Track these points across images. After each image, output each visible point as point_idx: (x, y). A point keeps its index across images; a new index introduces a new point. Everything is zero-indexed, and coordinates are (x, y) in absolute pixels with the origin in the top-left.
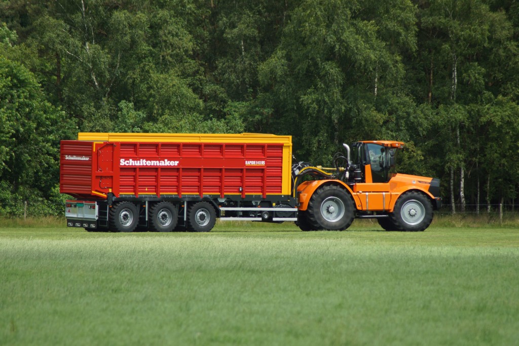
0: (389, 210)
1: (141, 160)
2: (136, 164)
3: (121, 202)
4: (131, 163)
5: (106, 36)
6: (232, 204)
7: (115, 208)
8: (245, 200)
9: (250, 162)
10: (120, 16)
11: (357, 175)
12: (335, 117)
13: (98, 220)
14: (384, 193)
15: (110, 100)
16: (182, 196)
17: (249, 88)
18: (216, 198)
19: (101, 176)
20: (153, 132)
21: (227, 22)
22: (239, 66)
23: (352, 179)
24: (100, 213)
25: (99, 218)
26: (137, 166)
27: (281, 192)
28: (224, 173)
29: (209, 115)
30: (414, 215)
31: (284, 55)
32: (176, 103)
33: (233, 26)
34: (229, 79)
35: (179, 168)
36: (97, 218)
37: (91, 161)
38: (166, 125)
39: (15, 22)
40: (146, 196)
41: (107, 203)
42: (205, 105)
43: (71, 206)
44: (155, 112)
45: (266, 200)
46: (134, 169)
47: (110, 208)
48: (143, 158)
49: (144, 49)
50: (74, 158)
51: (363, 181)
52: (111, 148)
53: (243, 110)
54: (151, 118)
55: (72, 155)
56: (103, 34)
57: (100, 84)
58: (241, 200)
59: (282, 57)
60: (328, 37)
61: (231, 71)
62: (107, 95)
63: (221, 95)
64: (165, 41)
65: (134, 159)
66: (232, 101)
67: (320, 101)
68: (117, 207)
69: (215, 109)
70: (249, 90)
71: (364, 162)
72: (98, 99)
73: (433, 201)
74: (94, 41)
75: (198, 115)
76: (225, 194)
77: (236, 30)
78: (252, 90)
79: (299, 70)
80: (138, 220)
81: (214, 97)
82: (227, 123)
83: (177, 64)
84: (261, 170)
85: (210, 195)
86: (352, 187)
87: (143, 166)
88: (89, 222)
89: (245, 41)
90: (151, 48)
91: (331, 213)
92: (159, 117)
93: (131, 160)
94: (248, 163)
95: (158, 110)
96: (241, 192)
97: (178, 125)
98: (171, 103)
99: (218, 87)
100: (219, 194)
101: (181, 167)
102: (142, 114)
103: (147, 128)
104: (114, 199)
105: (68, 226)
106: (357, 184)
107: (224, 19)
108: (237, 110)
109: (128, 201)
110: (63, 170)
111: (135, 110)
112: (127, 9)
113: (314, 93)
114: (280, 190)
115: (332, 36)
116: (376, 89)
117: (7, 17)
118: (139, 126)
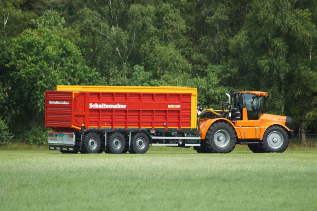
0: (259, 139)
1: (103, 104)
2: (100, 107)
3: (90, 133)
4: (97, 106)
5: (126, 21)
6: (159, 135)
7: (85, 137)
8: (168, 132)
9: (171, 105)
10: (135, 8)
11: (237, 115)
12: (282, 76)
13: (75, 145)
14: (256, 127)
15: (128, 64)
16: (128, 129)
17: (223, 56)
18: (149, 131)
19: (77, 115)
20: (158, 86)
21: (207, 12)
22: (216, 41)
23: (233, 118)
24: (76, 140)
25: (76, 144)
26: (100, 108)
27: (190, 126)
28: (155, 113)
29: (195, 74)
30: (276, 142)
31: (246, 34)
32: (173, 66)
33: (211, 14)
34: (209, 50)
35: (126, 110)
36: (74, 144)
37: (71, 105)
38: (166, 81)
39: (65, 12)
40: (106, 129)
41: (81, 133)
42: (193, 68)
43: (53, 136)
44: (158, 72)
45: (181, 132)
46: (98, 110)
47: (83, 137)
48: (104, 103)
49: (152, 30)
50: (57, 103)
51: (241, 119)
52: (83, 96)
53: (219, 71)
54: (156, 76)
55: (55, 100)
56: (124, 20)
57: (121, 54)
58: (165, 132)
59: (245, 35)
60: (276, 21)
61: (211, 45)
62: (126, 61)
63: (204, 61)
64: (167, 24)
65: (98, 103)
66: (212, 65)
67: (271, 65)
68: (87, 137)
69: (200, 70)
70: (223, 57)
71: (242, 106)
72: (120, 64)
73: (289, 133)
74: (117, 24)
75: (187, 74)
76: (155, 127)
77: (213, 17)
78: (225, 57)
79: (256, 43)
80: (100, 145)
81: (199, 62)
82: (208, 80)
83: (175, 40)
84: (178, 111)
85: (145, 128)
86: (234, 123)
87: (104, 108)
88: (68, 147)
89: (220, 24)
90: (157, 29)
91: (221, 141)
92: (161, 76)
93: (96, 104)
94: (170, 106)
95: (160, 71)
96: (165, 126)
97: (174, 81)
98: (169, 66)
99: (202, 55)
100: (151, 127)
101: (128, 109)
102: (149, 74)
103: (153, 83)
104: (85, 130)
105: (50, 149)
106: (238, 121)
107: (206, 9)
108: (215, 70)
109: (94, 132)
110: (47, 111)
111: (145, 71)
112: (140, 3)
113: (267, 59)
114: (189, 125)
115: (279, 20)
116: (311, 56)
117: (60, 9)
118: (147, 82)
